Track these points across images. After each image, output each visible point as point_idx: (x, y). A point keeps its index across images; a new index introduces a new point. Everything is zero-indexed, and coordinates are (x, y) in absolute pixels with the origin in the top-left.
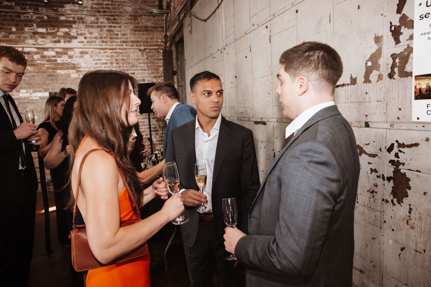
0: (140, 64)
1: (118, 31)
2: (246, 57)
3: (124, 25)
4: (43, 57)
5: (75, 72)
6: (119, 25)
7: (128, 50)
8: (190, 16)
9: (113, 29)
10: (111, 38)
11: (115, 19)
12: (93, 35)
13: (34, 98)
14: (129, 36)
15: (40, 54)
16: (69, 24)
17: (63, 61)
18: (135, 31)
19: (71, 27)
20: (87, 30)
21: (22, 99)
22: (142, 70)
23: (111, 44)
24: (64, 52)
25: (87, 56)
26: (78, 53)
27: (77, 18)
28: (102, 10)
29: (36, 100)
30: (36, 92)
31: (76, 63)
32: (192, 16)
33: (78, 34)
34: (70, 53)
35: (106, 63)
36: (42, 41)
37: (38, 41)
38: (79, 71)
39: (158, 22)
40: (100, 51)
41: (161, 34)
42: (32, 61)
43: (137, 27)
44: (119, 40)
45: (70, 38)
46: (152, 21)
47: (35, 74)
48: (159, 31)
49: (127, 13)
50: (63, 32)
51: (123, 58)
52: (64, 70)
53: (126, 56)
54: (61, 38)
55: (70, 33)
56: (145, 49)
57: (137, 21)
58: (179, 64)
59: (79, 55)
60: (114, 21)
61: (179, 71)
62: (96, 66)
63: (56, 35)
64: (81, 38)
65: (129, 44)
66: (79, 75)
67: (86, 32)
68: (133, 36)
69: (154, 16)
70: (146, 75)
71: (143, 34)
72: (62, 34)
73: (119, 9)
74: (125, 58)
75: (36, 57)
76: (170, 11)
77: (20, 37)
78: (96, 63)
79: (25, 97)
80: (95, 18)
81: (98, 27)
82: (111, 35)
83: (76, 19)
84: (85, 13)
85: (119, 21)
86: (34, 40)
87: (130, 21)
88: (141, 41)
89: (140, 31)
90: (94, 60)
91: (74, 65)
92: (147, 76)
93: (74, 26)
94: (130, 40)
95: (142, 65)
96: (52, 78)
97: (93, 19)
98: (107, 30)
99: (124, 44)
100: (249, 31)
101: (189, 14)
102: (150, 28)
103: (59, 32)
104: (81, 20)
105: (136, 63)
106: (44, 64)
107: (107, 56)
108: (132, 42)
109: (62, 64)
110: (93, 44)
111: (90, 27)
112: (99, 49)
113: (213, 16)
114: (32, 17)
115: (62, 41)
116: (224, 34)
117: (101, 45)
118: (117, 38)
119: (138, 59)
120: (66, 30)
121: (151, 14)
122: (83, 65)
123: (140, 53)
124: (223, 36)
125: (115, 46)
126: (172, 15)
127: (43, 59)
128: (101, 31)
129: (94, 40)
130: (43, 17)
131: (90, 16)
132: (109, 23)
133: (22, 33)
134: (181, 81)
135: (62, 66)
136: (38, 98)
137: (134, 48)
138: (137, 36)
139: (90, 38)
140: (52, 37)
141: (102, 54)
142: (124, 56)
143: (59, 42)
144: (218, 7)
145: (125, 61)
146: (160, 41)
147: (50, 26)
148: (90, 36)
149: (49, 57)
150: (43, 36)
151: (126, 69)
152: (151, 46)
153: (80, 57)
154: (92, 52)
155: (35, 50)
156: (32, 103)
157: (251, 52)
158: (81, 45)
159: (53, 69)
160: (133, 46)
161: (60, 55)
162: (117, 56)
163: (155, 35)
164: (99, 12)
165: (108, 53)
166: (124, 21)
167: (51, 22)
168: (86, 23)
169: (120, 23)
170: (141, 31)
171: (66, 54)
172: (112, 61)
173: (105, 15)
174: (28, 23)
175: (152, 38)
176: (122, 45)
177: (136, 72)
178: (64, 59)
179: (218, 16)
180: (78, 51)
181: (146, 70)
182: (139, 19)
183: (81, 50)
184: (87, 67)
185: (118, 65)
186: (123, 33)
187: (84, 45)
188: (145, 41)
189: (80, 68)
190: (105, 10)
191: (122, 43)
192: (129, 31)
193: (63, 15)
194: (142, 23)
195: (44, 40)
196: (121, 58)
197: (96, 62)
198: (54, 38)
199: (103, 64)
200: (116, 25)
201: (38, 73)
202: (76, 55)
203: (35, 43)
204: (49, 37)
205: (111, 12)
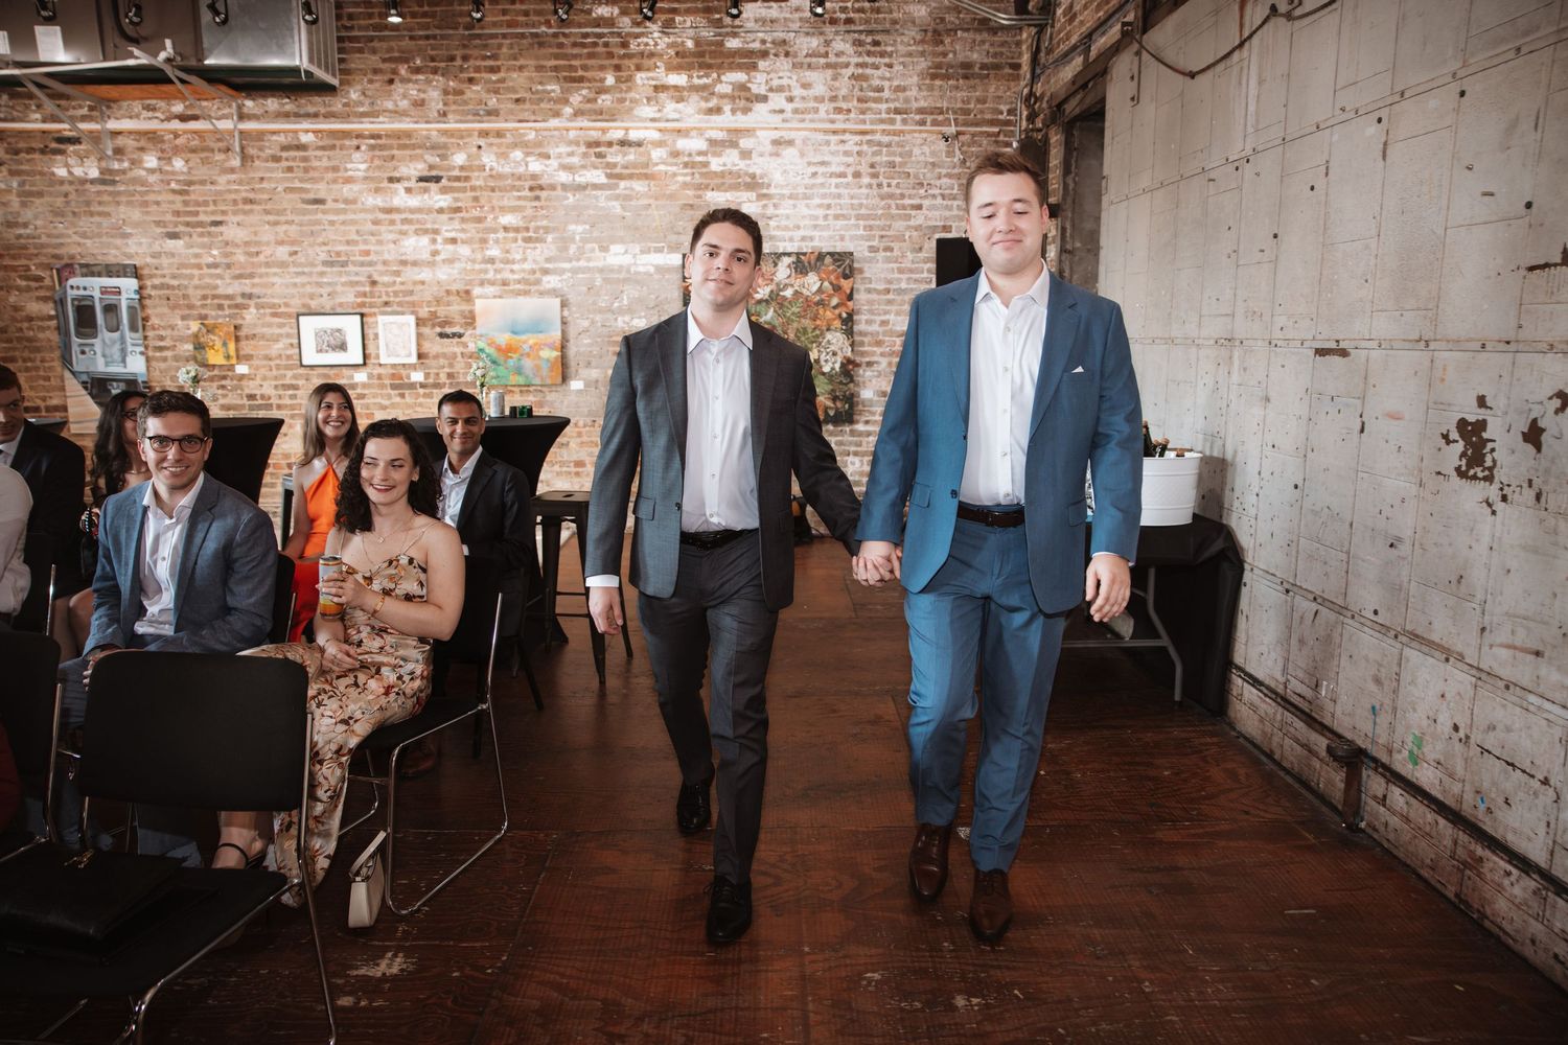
0: (940, 178)
1: (883, 78)
2: (1312, 188)
3: (901, 60)
4: (676, 154)
5: (754, 198)
6: (887, 60)
7: (908, 137)
8: (1138, 53)
9: (869, 71)
10: (860, 100)
11: (876, 43)
12: (811, 93)
13: (641, 269)
14: (913, 93)
15: (666, 145)
16: (748, 60)
17: (725, 165)
18: (934, 77)
19: (754, 67)
20: (795, 78)
21: (612, 271)
22: (943, 197)
23: (861, 117)
24: (731, 141)
25: (789, 153)
26: (768, 142)
27: (773, 42)
28: (843, 16)
29: (645, 273)
30: (648, 251)
31: (758, 172)
32: (1145, 55)
33: (771, 90)
34: (745, 143)
35: (842, 175)
36: (675, 111)
37: (665, 110)
38: (765, 195)
39: (1004, 50)
40: (827, 137)
41: (1009, 89)
42: (647, 165)
43: (938, 66)
44: (884, 106)
45: (747, 99)
46: (987, 46)
47: (651, 201)
48: (1003, 77)
49: (914, 22)
50: (731, 83)
51: (892, 159)
52: (726, 191)
53: (901, 155)
54: (726, 101)
55: (749, 85)
56: (959, 133)
57: (940, 49)
58: (1071, 186)
59: (769, 148)
60: (873, 49)
61: (1068, 205)
62: (812, 181)
63: (713, 94)
64: (777, 101)
65: (912, 119)
66: (765, 206)
67: (793, 83)
68: (925, 93)
69: (996, 30)
70: (955, 212)
71: (957, 88)
72: (727, 89)
73: (891, 12)
74: (898, 159)
75: (657, 154)
76: (1053, 21)
77: (622, 101)
78: (815, 174)
79: (621, 267)
80: (822, 39)
81: (828, 66)
82: (861, 90)
83: (768, 45)
84: (796, 26)
85: (889, 49)
86: (656, 108)
87: (920, 48)
88: (948, 109)
89: (947, 77)
90: (809, 164)
91: (753, 176)
92: (957, 216)
93: (762, 64)
94: (915, 105)
95: (945, 180)
96: (692, 212)
97: (815, 42)
98: (853, 77)
99: (898, 117)
100: (1329, 123)
101: (1136, 46)
102: (977, 70)
103: (721, 82)
104: (784, 48)
105: (928, 175)
106: (675, 175)
107: (846, 153)
108: (921, 111)
109: (722, 175)
110: (810, 116)
111: (806, 66)
112: (826, 132)
113: (1220, 67)
114: (656, 44)
115: (727, 108)
116: (1251, 120)
117: (833, 122)
118: (877, 100)
119: (933, 165)
120: (739, 76)
121: (984, 24)
122: (777, 177)
123: (942, 144)
124: (1246, 125)
125: (872, 123)
126: (1060, 32)
127: (675, 161)
128: (835, 79)
129: (812, 104)
130: (683, 42)
131: (807, 34)
132: (860, 54)
133: (629, 89)
134: (1072, 236)
135: (719, 181)
136: (652, 270)
137: (927, 131)
138: (936, 93)
139: (803, 98)
140: (702, 98)
141: (833, 148)
142: (894, 154)
143: (718, 110)
144: (1241, 45)
145: (897, 169)
146: (1004, 108)
147: (702, 66)
148: (804, 93)
149: (690, 155)
150: (679, 94)
151: (898, 191)
152: (977, 125)
153: (771, 155)
154: (805, 141)
155: (656, 135)
156: (637, 282)
157: (1327, 174)
158: (776, 119)
159: (699, 187)
160: (923, 123)
161: (718, 149)
162: (875, 154)
163: (992, 89)
164: (833, 22)
165: (851, 143)
166: (902, 49)
167: (703, 56)
168: (796, 56)
169: (890, 56)
170: (949, 79)
171: (734, 144)
172: (859, 167)
173: (848, 32)
174: (645, 60)
175: (982, 101)
176: (892, 122)
177: (926, 203)
178: (730, 159)
179: (1236, 70)
180: (765, 137)
181: (954, 199)
182: (947, 40)
183: (776, 135)
184: (787, 185)
185: (874, 182)
186: (896, 83)
187: (784, 121)
188: (961, 109)
189: (769, 185)
190: (852, 15)
191: (892, 116)
192: (915, 78)
193: (735, 35)
194: (955, 53)
195: (680, 106)
196: (885, 159)
197: (813, 169)
198: (707, 100)
199: (832, 175)
200: (878, 60)
201: (656, 199)
202: (761, 149)
203: (657, 115)
204: (695, 97)
205: (867, 22)
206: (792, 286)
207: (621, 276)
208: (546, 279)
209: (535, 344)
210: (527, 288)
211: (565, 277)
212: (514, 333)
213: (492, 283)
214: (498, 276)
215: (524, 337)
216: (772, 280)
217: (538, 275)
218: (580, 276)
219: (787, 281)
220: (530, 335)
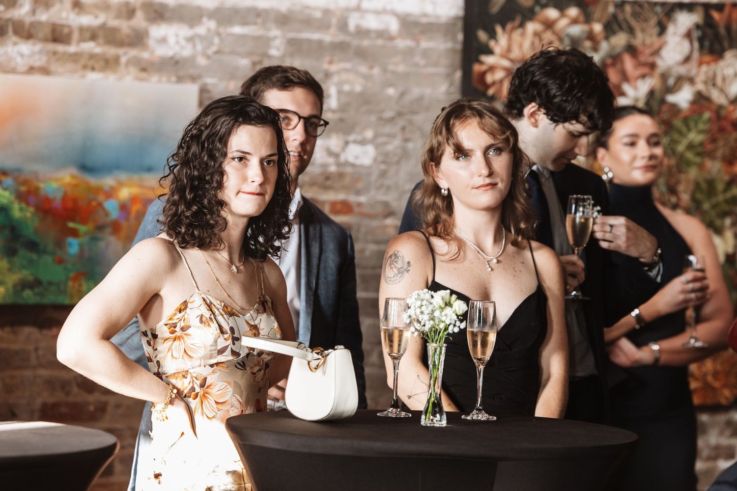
206: (691, 81)
207: (327, 37)
208: (157, 31)
209: (134, 199)
210: (112, 51)
211: (201, 30)
212: (85, 168)
213: (26, 32)
214: (43, 17)
215: (108, 181)
216: (653, 66)
217: (139, 20)
218: (237, 30)
219: (682, 70)
220: (123, 176)
